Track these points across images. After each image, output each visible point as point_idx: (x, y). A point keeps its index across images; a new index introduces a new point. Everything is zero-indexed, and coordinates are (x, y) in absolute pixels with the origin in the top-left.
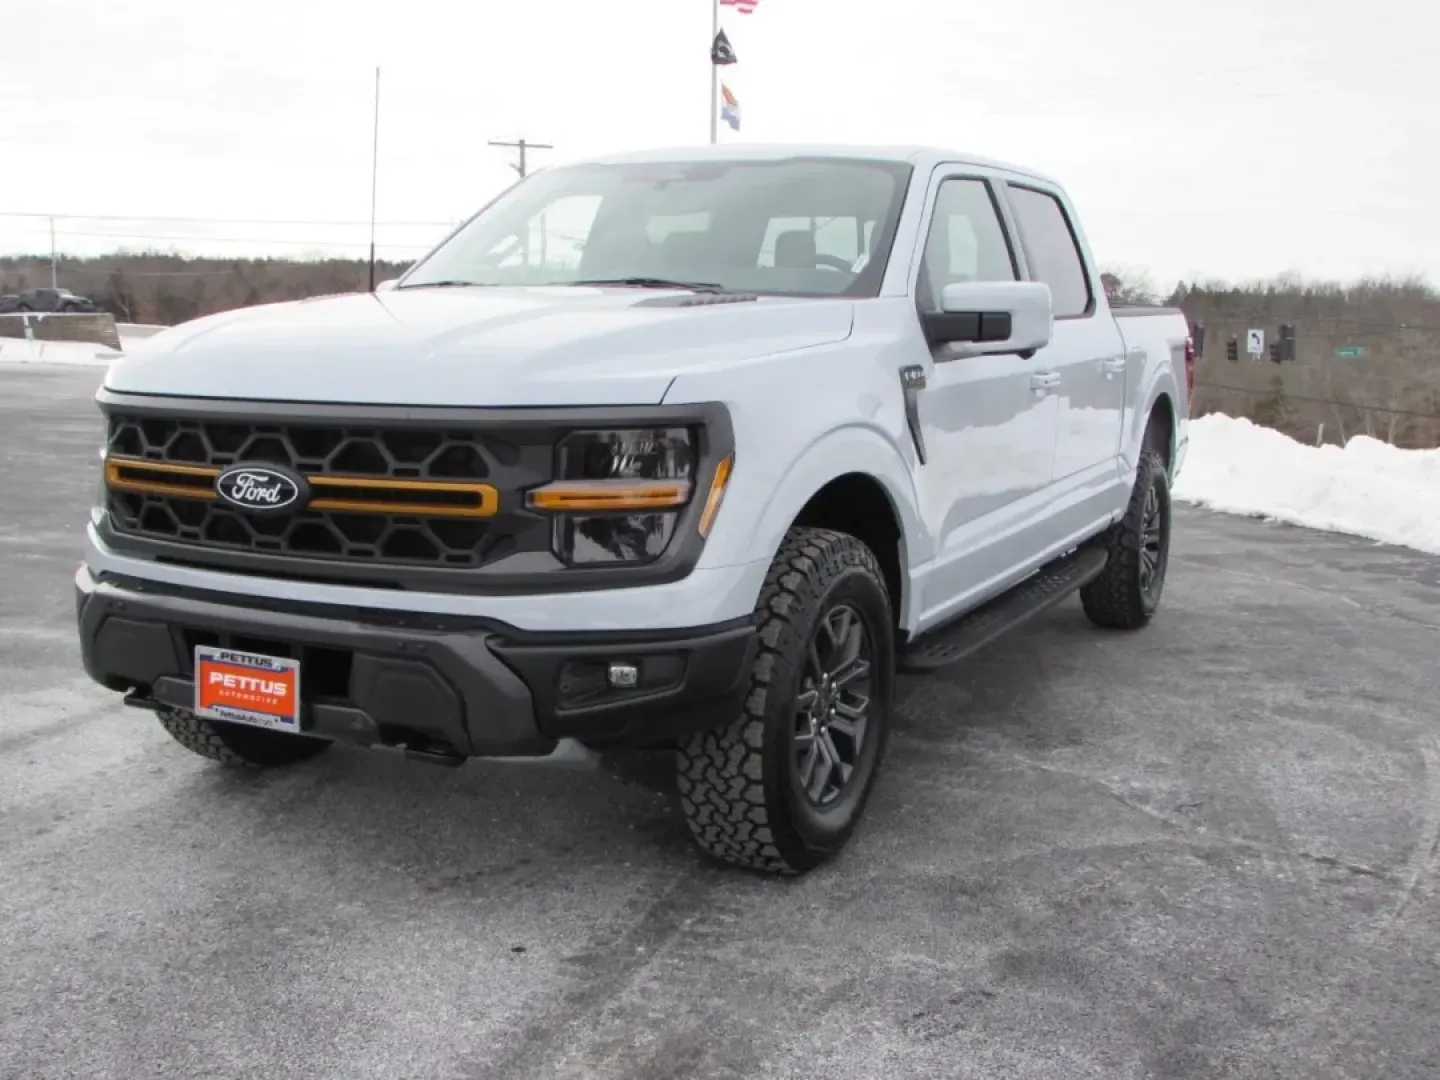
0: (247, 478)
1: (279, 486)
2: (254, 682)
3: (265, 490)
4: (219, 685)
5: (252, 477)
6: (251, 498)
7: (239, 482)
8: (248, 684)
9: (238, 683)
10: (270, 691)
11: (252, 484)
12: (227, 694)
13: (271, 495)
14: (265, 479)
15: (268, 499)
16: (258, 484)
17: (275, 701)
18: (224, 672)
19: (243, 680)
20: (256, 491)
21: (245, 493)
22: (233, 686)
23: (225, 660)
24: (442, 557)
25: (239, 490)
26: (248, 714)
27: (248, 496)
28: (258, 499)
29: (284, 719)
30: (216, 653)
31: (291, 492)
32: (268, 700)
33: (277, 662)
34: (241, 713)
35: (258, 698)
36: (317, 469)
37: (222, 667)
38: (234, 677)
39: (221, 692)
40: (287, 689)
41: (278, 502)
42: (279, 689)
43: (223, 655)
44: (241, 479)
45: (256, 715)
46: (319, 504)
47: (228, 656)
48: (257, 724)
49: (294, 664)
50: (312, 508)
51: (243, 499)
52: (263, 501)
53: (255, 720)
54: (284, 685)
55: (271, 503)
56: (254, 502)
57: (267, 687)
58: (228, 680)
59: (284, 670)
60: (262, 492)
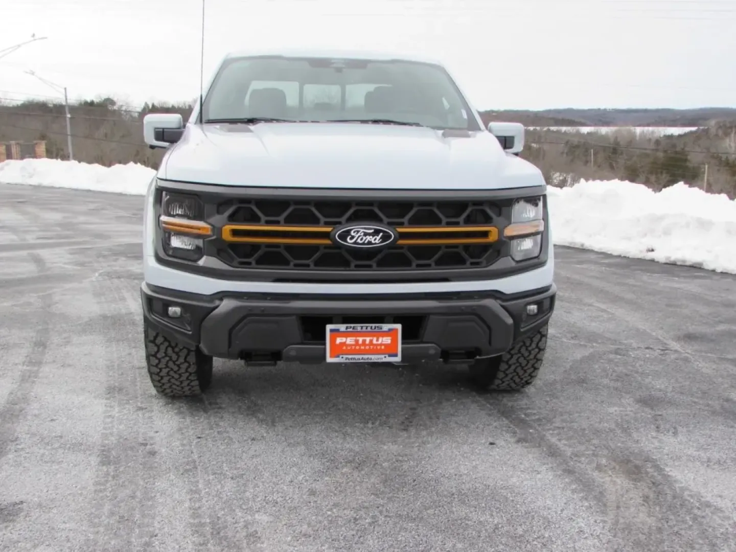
0: (358, 232)
1: (381, 234)
2: (368, 339)
3: (371, 237)
4: (344, 344)
5: (362, 230)
6: (361, 242)
7: (352, 233)
8: (364, 341)
9: (357, 341)
10: (380, 342)
11: (362, 234)
12: (349, 348)
13: (375, 239)
14: (371, 231)
15: (373, 242)
16: (366, 234)
17: (383, 347)
18: (346, 337)
19: (361, 340)
20: (364, 238)
21: (357, 240)
22: (354, 343)
23: (348, 330)
24: (468, 263)
25: (352, 237)
26: (366, 357)
27: (359, 241)
28: (366, 242)
29: (390, 356)
30: (342, 327)
31: (390, 237)
32: (379, 347)
33: (386, 327)
34: (360, 357)
35: (372, 347)
36: (401, 224)
37: (346, 334)
38: (354, 338)
39: (344, 348)
40: (392, 340)
41: (381, 242)
42: (387, 340)
43: (347, 328)
44: (354, 232)
45: (370, 356)
46: (401, 242)
47: (351, 327)
48: (372, 361)
49: (399, 327)
50: (398, 244)
51: (355, 243)
52: (370, 243)
53: (371, 359)
54: (390, 338)
55: (375, 244)
56: (363, 244)
57: (377, 340)
58: (350, 341)
59: (390, 330)
60: (369, 238)
